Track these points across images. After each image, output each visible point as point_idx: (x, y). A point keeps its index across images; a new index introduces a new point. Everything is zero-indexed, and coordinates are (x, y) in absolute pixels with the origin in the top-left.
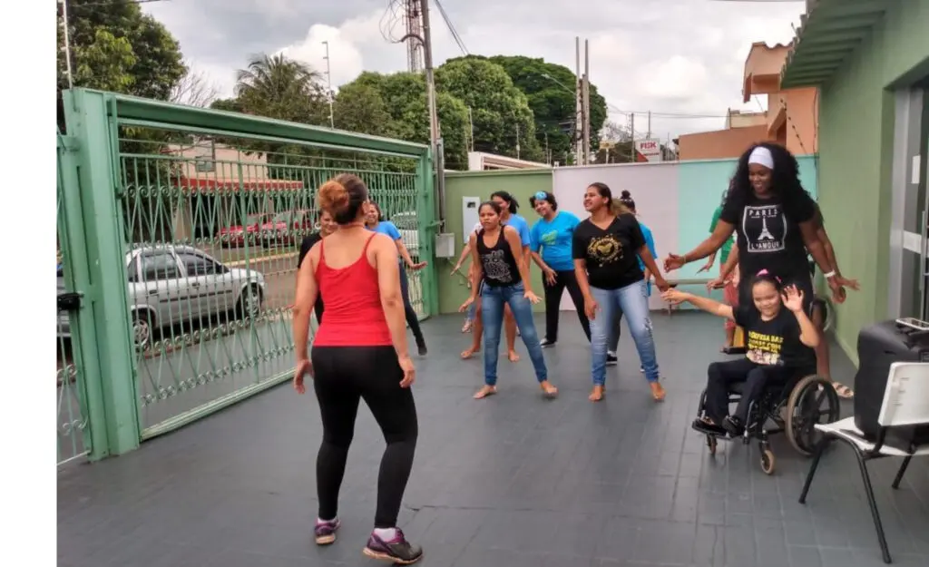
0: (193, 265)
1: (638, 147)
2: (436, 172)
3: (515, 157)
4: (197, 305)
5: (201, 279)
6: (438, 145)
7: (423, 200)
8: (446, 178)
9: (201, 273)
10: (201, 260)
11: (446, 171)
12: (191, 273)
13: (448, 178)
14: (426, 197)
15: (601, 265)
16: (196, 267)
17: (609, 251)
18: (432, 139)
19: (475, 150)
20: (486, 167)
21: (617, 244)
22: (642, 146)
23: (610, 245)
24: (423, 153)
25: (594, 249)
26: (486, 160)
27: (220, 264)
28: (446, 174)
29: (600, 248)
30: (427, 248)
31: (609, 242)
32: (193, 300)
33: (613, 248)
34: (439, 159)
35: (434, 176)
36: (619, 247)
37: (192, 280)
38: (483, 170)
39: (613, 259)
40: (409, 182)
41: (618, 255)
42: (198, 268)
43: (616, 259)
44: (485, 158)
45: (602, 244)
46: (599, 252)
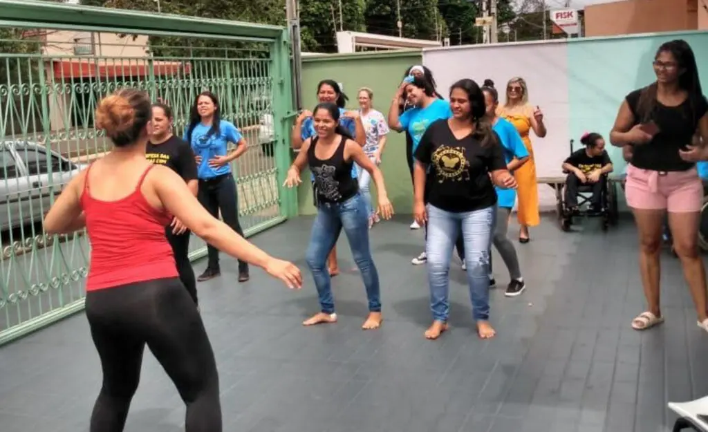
0: (34, 162)
1: (553, 18)
2: (293, 56)
3: (397, 35)
4: (18, 211)
5: (43, 178)
6: (294, 27)
7: (278, 87)
8: (303, 63)
9: (44, 170)
10: (42, 156)
11: (303, 54)
12: (33, 171)
13: (307, 63)
14: (281, 84)
15: (441, 182)
16: (38, 165)
17: (452, 166)
18: (288, 19)
19: (345, 29)
20: (358, 49)
21: (464, 162)
22: (557, 16)
23: (456, 160)
24: (277, 35)
25: (438, 157)
26: (358, 40)
27: (66, 160)
28: (303, 58)
29: (445, 159)
30: (283, 141)
31: (456, 156)
32: (35, 200)
33: (458, 166)
34: (295, 41)
35: (291, 61)
36: (466, 167)
37: (34, 178)
38: (355, 53)
39: (456, 177)
40: (263, 70)
41: (463, 174)
42: (40, 166)
43: (460, 179)
44: (356, 38)
45: (448, 155)
46: (441, 163)
